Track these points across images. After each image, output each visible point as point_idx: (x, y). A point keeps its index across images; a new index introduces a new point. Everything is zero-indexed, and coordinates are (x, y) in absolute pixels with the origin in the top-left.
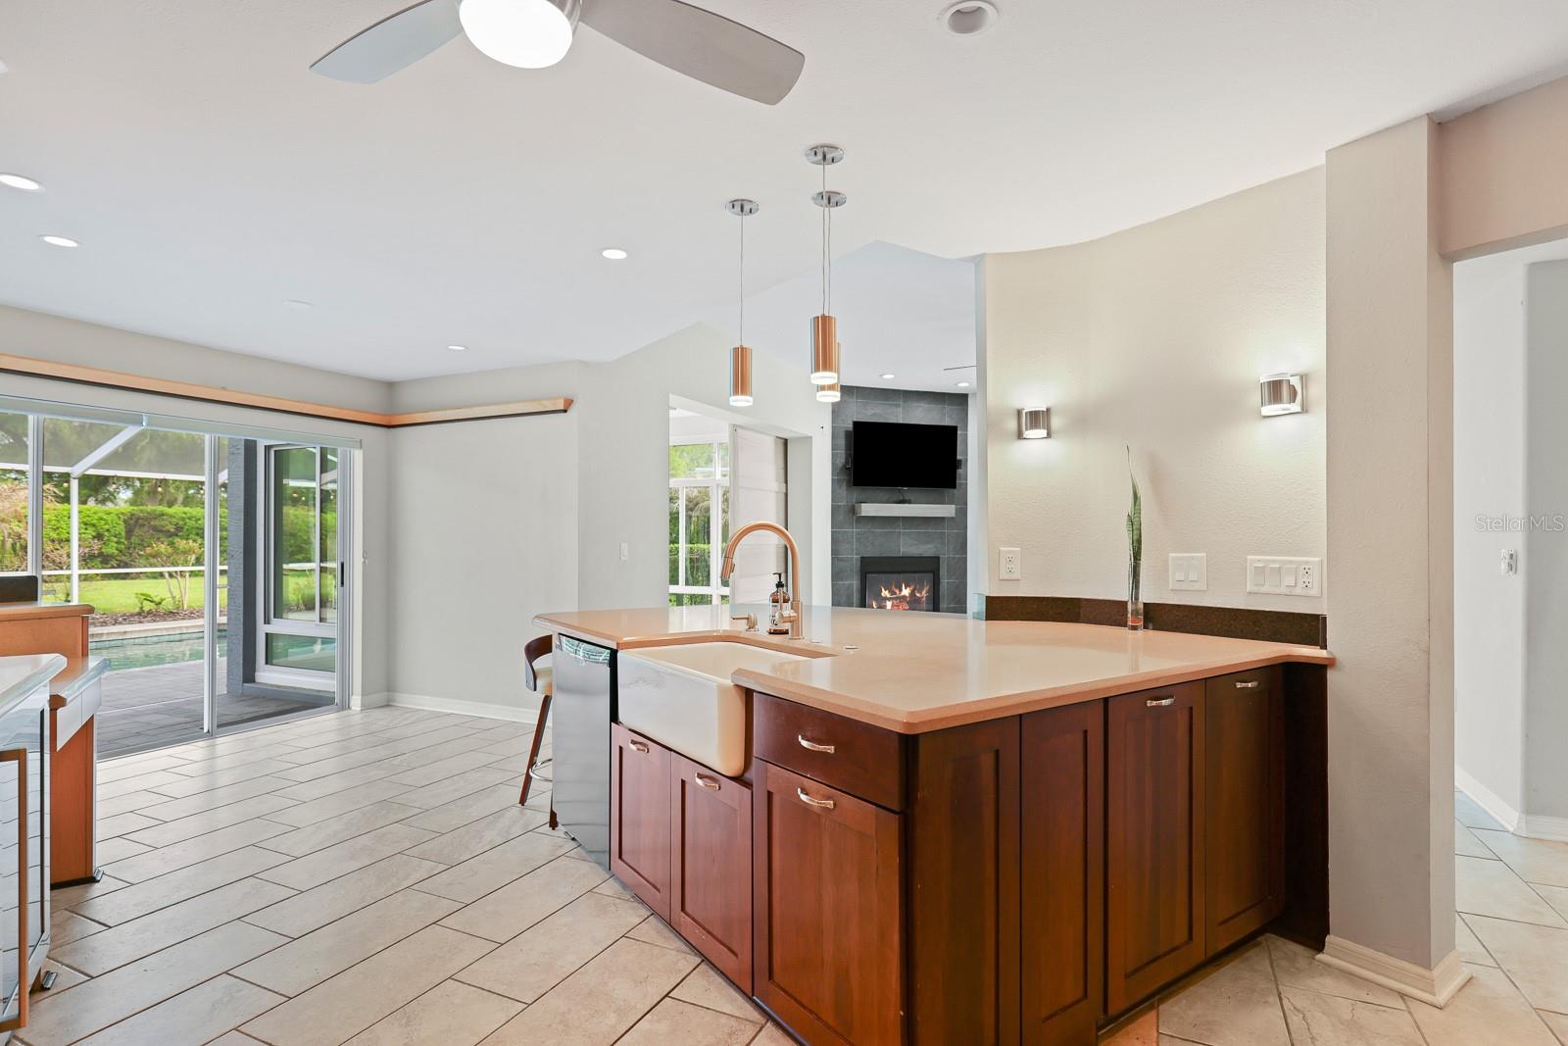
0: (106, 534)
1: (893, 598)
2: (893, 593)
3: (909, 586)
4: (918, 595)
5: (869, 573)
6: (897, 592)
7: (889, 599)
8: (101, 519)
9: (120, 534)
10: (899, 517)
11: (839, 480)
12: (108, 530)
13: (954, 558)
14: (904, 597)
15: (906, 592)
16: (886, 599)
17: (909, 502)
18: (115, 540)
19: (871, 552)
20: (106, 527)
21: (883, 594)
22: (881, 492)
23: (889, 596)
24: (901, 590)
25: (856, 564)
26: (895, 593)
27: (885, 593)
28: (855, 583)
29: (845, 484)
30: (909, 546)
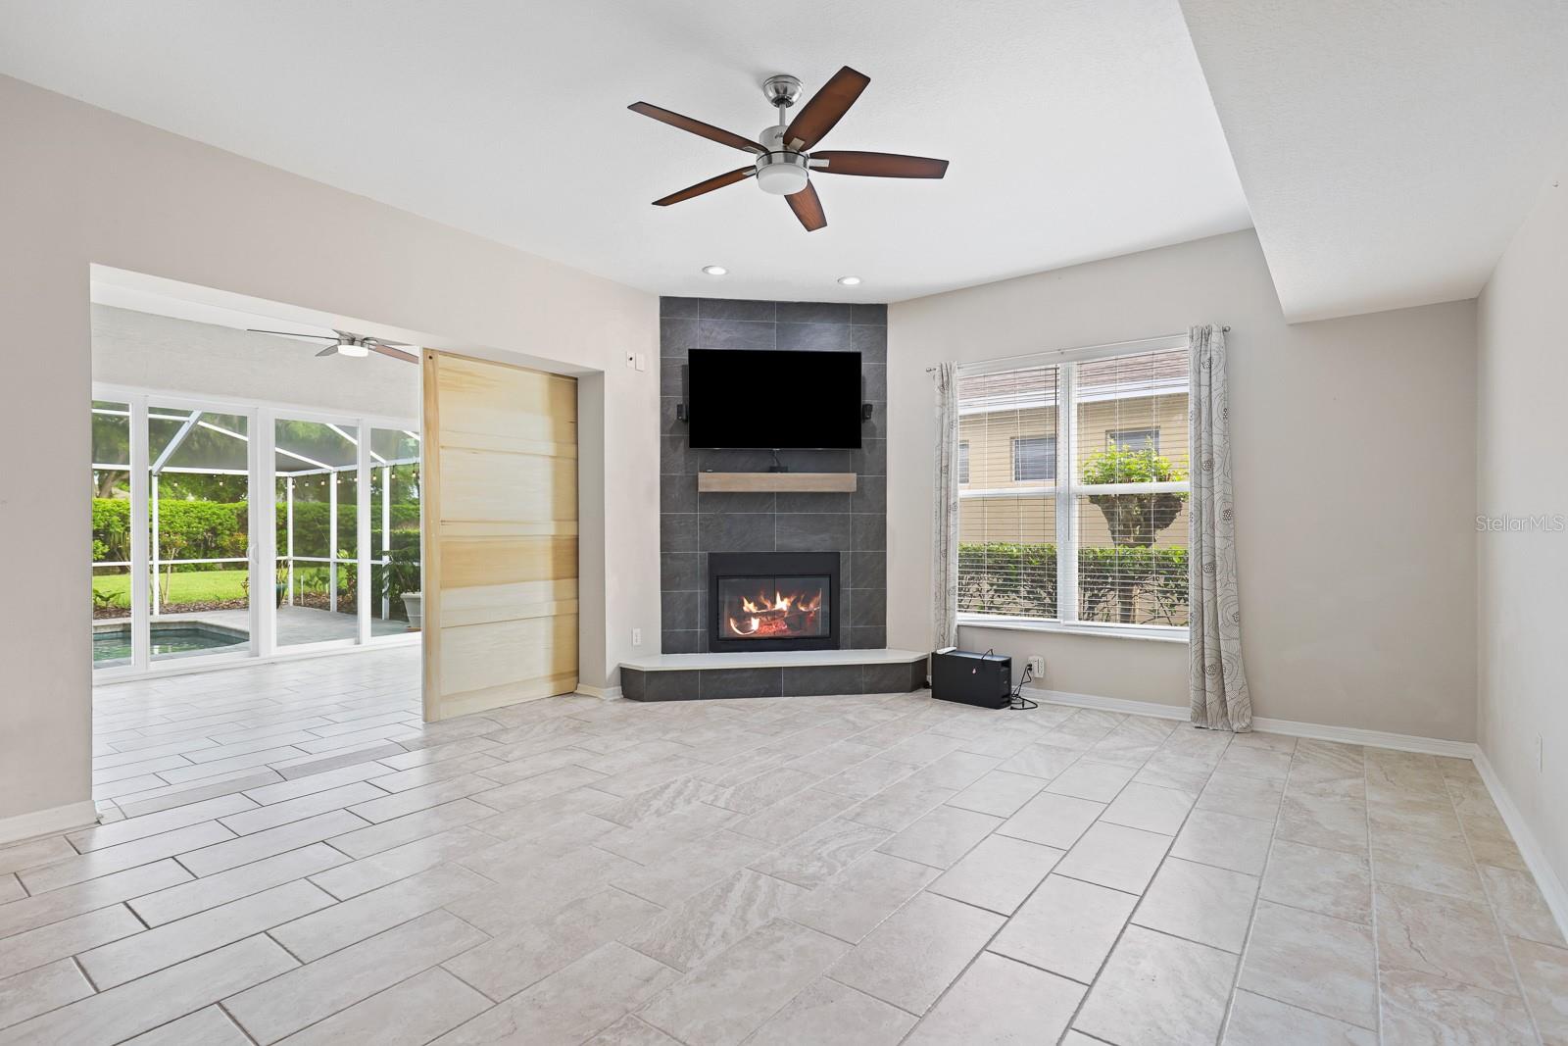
0: (220, 527)
1: (762, 614)
2: (761, 606)
3: (788, 597)
4: (803, 609)
5: (725, 577)
6: (769, 605)
7: (755, 615)
8: (214, 513)
9: (232, 527)
10: (770, 495)
11: (672, 440)
12: (220, 524)
13: (864, 554)
14: (780, 612)
15: (782, 604)
16: (751, 615)
17: (784, 470)
18: (228, 532)
19: (724, 547)
20: (219, 521)
21: (745, 608)
22: (745, 455)
23: (754, 611)
24: (774, 602)
25: (701, 566)
26: (766, 607)
27: (749, 607)
28: (701, 593)
29: (682, 444)
30: (788, 537)
